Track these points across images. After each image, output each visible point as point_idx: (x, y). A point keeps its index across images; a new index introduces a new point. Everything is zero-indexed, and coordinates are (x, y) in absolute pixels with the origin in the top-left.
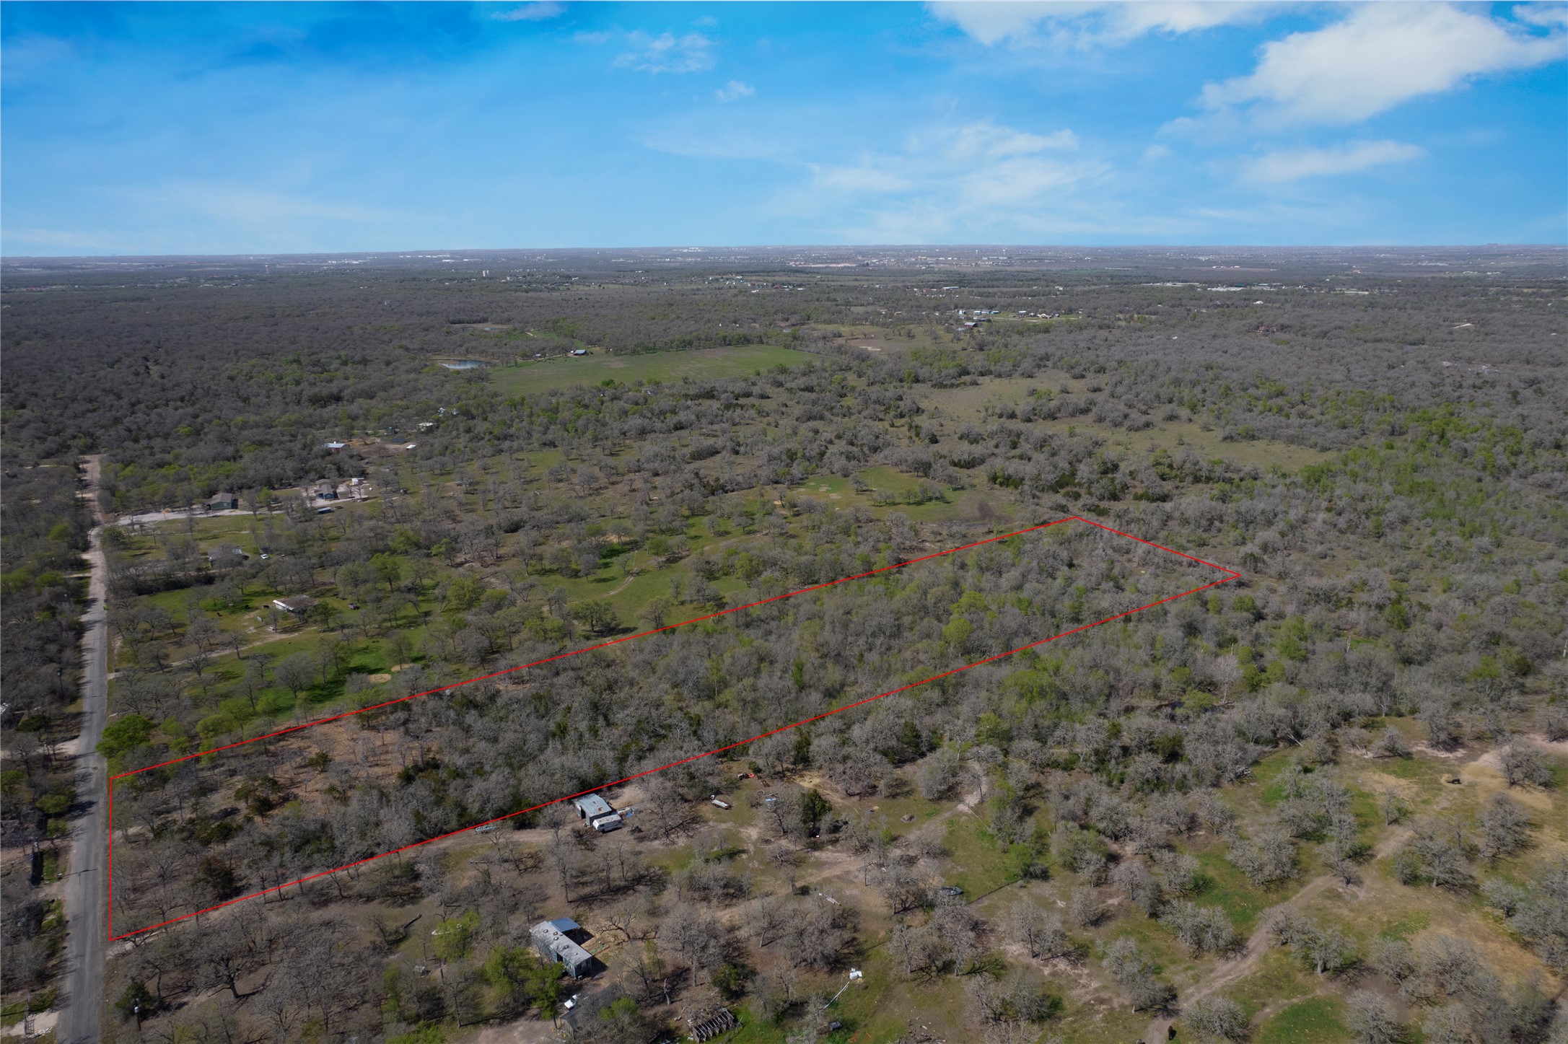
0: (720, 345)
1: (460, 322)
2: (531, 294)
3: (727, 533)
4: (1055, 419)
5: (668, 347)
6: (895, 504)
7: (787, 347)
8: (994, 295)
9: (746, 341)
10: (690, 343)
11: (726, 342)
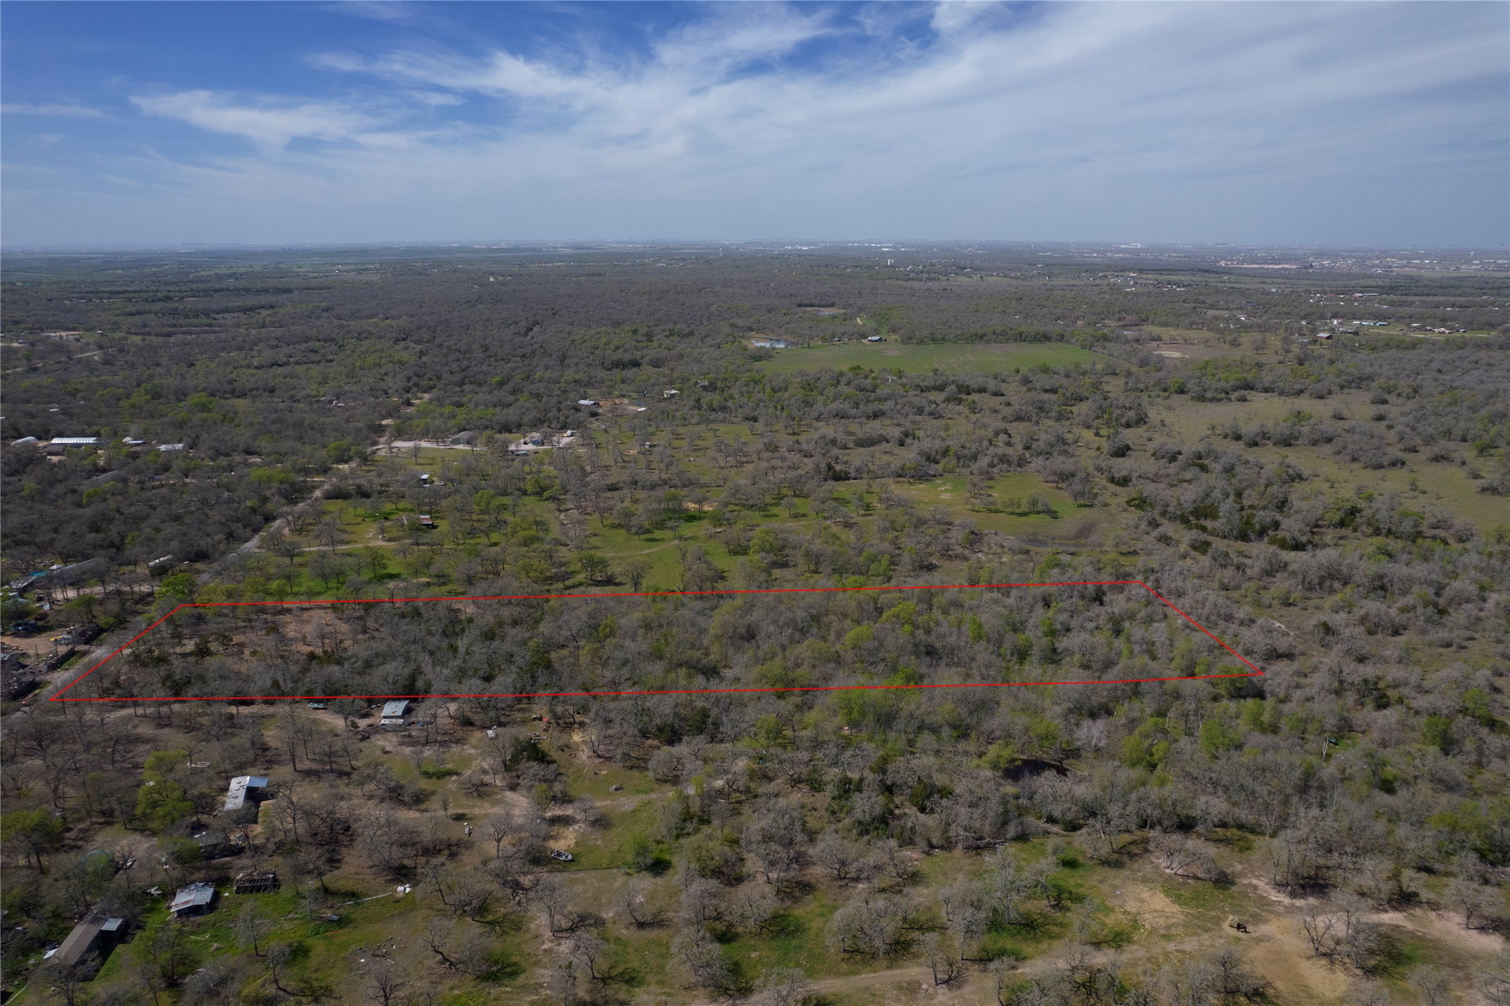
0: (1016, 340)
1: (812, 305)
2: (909, 284)
3: (804, 515)
4: (1290, 445)
5: (956, 340)
6: (997, 511)
7: (1083, 347)
8: (1412, 303)
9: (1045, 338)
10: (981, 337)
11: (1021, 338)
